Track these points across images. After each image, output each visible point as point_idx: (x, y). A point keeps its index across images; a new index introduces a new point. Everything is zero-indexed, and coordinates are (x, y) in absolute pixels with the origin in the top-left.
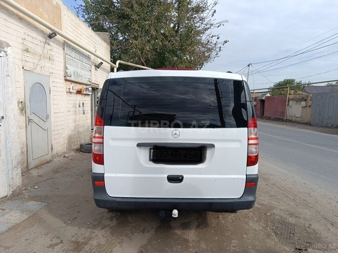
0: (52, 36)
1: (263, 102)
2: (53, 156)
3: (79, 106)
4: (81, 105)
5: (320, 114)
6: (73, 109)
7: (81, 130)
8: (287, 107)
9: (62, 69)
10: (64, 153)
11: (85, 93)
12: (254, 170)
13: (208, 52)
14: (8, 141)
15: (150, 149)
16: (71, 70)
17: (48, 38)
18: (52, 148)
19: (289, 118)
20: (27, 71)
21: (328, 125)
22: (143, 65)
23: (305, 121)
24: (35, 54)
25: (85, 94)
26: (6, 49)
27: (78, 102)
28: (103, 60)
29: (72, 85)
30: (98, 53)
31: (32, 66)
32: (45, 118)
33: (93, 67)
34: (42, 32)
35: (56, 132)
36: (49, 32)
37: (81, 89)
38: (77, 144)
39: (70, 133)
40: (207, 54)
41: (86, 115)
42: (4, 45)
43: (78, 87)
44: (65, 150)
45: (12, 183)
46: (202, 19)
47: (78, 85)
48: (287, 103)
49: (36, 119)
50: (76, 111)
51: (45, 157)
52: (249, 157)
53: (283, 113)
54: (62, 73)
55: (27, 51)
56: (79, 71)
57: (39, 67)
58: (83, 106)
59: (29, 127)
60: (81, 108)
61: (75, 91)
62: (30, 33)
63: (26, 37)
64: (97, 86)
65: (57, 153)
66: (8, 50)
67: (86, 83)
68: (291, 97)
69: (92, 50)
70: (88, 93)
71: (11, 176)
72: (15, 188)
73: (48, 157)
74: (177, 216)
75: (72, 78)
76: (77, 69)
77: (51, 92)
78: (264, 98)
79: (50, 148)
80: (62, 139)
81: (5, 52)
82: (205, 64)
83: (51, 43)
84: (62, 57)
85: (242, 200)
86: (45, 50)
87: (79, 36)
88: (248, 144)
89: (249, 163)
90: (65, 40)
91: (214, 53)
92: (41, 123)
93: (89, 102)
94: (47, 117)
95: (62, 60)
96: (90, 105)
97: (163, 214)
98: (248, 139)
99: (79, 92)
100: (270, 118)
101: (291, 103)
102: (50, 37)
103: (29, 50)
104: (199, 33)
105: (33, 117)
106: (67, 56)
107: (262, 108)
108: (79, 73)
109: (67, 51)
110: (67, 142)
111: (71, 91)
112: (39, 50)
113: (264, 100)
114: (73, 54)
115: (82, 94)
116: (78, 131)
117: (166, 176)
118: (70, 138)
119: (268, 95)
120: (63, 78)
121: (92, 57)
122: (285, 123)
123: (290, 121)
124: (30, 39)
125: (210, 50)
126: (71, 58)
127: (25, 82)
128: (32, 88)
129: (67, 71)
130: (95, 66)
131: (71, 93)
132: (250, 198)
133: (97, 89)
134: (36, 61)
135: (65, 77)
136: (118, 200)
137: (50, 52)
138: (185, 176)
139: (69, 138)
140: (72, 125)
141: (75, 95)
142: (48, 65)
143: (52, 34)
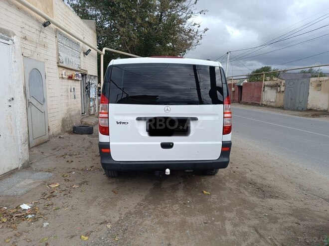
0: (47, 24)
1: (240, 88)
2: (50, 137)
3: (71, 91)
4: (72, 90)
5: (292, 99)
6: (65, 94)
7: (73, 113)
8: (263, 93)
9: (55, 55)
10: (59, 134)
11: (75, 78)
12: (228, 138)
13: (189, 40)
14: (17, 120)
15: (147, 122)
16: (63, 57)
17: (43, 27)
18: (49, 129)
19: (264, 103)
20: (26, 58)
21: (299, 109)
22: (128, 52)
23: (279, 105)
24: (32, 41)
25: (76, 80)
26: (12, 38)
27: (69, 88)
28: (91, 47)
29: (64, 71)
30: (86, 41)
31: (30, 53)
32: (42, 101)
33: (82, 54)
34: (37, 20)
35: (52, 115)
36: (44, 20)
37: (72, 75)
38: (70, 126)
39: (63, 116)
40: (189, 42)
41: (77, 99)
42: (11, 34)
43: (70, 73)
44: (60, 131)
45: (21, 157)
46: (184, 8)
47: (69, 71)
48: (262, 89)
49: (34, 102)
50: (68, 96)
51: (44, 137)
52: (224, 128)
53: (259, 98)
54: (55, 60)
55: (25, 38)
56: (70, 57)
57: (35, 54)
58: (74, 91)
59: (29, 109)
60: (72, 93)
61: (66, 77)
62: (27, 22)
63: (24, 26)
64: (85, 72)
65: (53, 134)
66: (14, 38)
67: (77, 69)
68: (266, 83)
69: (81, 37)
70: (78, 78)
71: (20, 151)
72: (24, 162)
73: (46, 138)
74: (169, 174)
75: (64, 65)
76: (68, 56)
77: (47, 77)
78: (241, 84)
79: (47, 129)
80: (57, 122)
81: (12, 40)
82: (187, 51)
83: (45, 31)
84: (55, 44)
85: (219, 161)
86: (41, 38)
87: (69, 24)
88: (224, 117)
89: (224, 132)
90: (57, 28)
91: (195, 41)
92: (39, 106)
93: (79, 87)
94: (44, 100)
95: (55, 47)
96: (80, 90)
97: (157, 173)
98: (224, 113)
99: (70, 78)
100: (247, 103)
101: (266, 89)
102: (45, 25)
103: (27, 37)
104: (181, 21)
105: (32, 100)
106: (59, 43)
107: (240, 94)
108: (70, 60)
109: (60, 38)
110: (61, 124)
111: (64, 76)
112: (35, 37)
113: (242, 86)
114: (64, 42)
115: (73, 80)
116: (70, 114)
117: (160, 143)
118: (64, 121)
119: (246, 81)
120: (56, 64)
121: (81, 44)
122: (261, 107)
123: (265, 106)
124: (27, 27)
125: (191, 38)
126: (63, 45)
127: (25, 68)
128: (31, 73)
129: (60, 57)
130: (84, 53)
131: (63, 78)
132: (225, 160)
133: (86, 75)
134: (33, 48)
135: (58, 63)
136: (121, 163)
137: (44, 40)
138: (174, 143)
139: (62, 121)
140: (65, 109)
141: (66, 81)
142: (43, 52)
143: (47, 22)
